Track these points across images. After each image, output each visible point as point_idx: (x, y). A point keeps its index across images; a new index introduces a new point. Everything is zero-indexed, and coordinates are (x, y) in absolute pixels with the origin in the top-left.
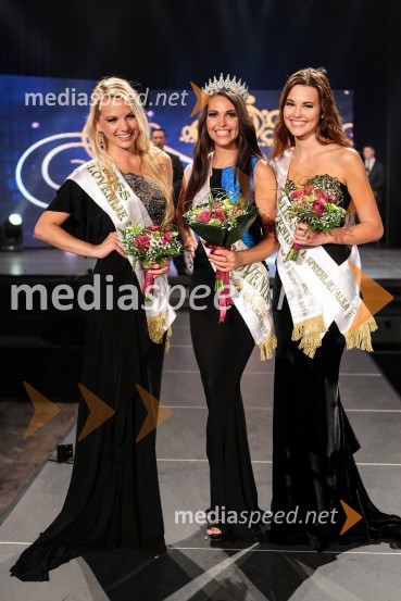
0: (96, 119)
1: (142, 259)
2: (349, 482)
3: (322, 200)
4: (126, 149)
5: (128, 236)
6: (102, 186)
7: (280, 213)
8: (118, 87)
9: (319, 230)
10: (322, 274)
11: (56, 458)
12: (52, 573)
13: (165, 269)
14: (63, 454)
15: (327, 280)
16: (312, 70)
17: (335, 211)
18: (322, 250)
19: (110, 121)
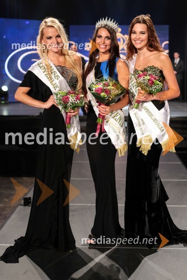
0: (42, 38)
1: (65, 107)
2: (163, 215)
3: (152, 79)
4: (56, 53)
5: (58, 96)
6: (45, 73)
7: (130, 85)
8: (53, 22)
9: (151, 93)
10: (151, 115)
11: (23, 204)
12: (20, 259)
13: (76, 113)
14: (27, 202)
15: (153, 118)
16: (144, 16)
17: (158, 84)
18: (151, 103)
19: (48, 38)
